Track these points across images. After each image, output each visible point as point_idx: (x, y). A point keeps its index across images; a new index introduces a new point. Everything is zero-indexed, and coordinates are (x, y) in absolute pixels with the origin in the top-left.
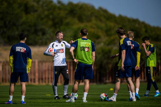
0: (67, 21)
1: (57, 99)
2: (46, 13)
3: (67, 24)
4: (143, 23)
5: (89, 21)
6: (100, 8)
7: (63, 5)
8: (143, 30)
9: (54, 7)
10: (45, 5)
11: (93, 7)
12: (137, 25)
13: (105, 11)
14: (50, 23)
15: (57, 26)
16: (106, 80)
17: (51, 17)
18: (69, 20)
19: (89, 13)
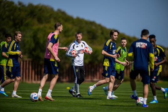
0: (27, 21)
1: (79, 97)
2: (7, 13)
3: (27, 25)
4: (100, 25)
5: (48, 22)
6: (59, 10)
7: (23, 6)
8: (100, 32)
9: (15, 9)
10: (6, 5)
11: (52, 9)
12: (94, 27)
13: (64, 13)
14: (11, 23)
15: (18, 26)
16: (63, 79)
17: (12, 17)
18: (29, 20)
19: (48, 15)
